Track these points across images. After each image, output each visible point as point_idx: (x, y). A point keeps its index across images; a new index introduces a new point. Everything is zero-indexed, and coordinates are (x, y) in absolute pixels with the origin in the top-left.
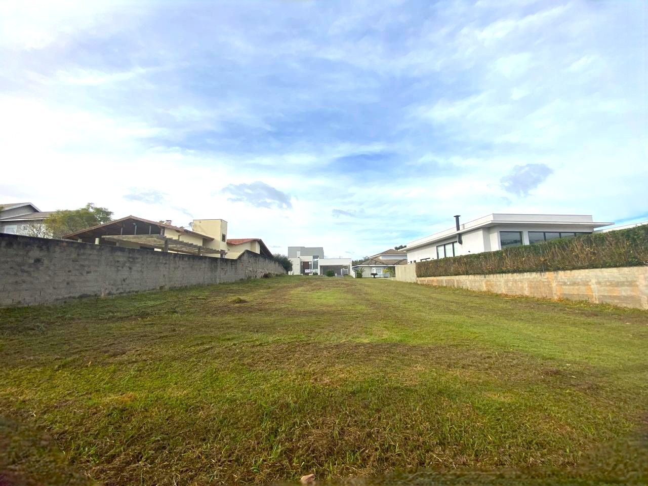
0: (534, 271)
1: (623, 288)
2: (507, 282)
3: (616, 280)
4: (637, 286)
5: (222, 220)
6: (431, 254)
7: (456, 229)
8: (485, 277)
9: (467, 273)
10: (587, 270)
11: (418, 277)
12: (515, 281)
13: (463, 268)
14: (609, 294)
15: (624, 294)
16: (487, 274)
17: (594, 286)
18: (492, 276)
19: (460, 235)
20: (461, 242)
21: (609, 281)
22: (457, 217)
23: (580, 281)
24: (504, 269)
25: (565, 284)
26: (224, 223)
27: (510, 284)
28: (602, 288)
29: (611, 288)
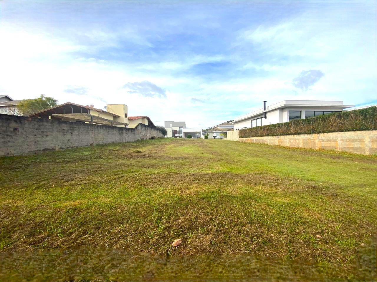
0: (306, 134)
1: (356, 143)
2: (290, 140)
3: (352, 138)
4: (364, 142)
5: (124, 105)
6: (248, 125)
7: (263, 109)
8: (278, 137)
9: (268, 135)
10: (336, 133)
11: (240, 138)
12: (295, 140)
13: (266, 132)
14: (347, 146)
15: (356, 146)
16: (279, 135)
17: (339, 142)
18: (282, 137)
19: (265, 113)
20: (266, 118)
21: (348, 139)
22: (265, 102)
23: (331, 139)
24: (289, 132)
25: (323, 141)
26: (125, 107)
27: (292, 141)
28: (344, 143)
29: (349, 143)
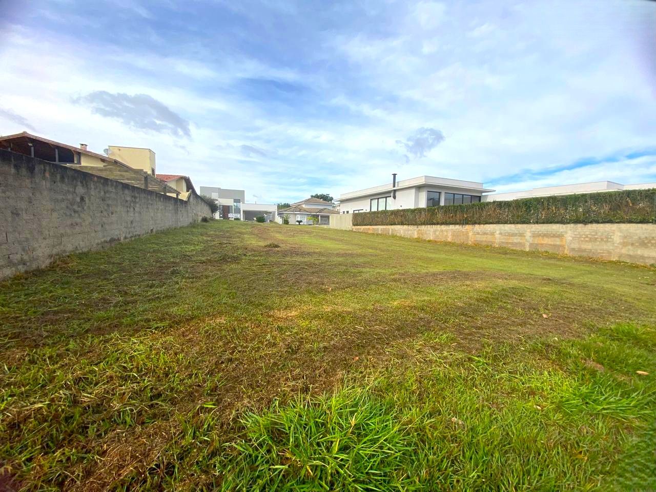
0: (458, 224)
1: (516, 237)
2: (435, 231)
3: (512, 232)
4: (525, 236)
6: (364, 206)
7: (392, 186)
8: (418, 227)
9: (402, 224)
10: (495, 225)
11: (354, 225)
12: (442, 231)
13: (399, 219)
14: (506, 241)
15: (515, 241)
16: (419, 225)
17: (497, 236)
18: (423, 227)
21: (508, 233)
23: (488, 232)
24: (434, 221)
25: (478, 234)
27: (437, 233)
28: (502, 237)
29: (508, 237)
